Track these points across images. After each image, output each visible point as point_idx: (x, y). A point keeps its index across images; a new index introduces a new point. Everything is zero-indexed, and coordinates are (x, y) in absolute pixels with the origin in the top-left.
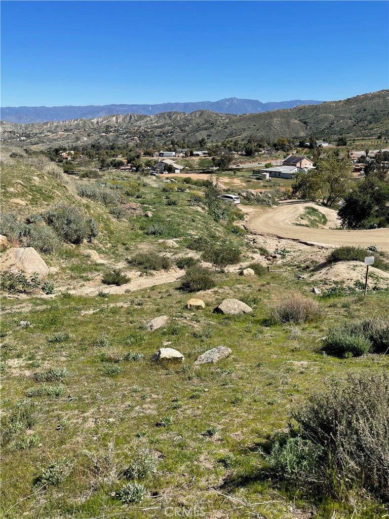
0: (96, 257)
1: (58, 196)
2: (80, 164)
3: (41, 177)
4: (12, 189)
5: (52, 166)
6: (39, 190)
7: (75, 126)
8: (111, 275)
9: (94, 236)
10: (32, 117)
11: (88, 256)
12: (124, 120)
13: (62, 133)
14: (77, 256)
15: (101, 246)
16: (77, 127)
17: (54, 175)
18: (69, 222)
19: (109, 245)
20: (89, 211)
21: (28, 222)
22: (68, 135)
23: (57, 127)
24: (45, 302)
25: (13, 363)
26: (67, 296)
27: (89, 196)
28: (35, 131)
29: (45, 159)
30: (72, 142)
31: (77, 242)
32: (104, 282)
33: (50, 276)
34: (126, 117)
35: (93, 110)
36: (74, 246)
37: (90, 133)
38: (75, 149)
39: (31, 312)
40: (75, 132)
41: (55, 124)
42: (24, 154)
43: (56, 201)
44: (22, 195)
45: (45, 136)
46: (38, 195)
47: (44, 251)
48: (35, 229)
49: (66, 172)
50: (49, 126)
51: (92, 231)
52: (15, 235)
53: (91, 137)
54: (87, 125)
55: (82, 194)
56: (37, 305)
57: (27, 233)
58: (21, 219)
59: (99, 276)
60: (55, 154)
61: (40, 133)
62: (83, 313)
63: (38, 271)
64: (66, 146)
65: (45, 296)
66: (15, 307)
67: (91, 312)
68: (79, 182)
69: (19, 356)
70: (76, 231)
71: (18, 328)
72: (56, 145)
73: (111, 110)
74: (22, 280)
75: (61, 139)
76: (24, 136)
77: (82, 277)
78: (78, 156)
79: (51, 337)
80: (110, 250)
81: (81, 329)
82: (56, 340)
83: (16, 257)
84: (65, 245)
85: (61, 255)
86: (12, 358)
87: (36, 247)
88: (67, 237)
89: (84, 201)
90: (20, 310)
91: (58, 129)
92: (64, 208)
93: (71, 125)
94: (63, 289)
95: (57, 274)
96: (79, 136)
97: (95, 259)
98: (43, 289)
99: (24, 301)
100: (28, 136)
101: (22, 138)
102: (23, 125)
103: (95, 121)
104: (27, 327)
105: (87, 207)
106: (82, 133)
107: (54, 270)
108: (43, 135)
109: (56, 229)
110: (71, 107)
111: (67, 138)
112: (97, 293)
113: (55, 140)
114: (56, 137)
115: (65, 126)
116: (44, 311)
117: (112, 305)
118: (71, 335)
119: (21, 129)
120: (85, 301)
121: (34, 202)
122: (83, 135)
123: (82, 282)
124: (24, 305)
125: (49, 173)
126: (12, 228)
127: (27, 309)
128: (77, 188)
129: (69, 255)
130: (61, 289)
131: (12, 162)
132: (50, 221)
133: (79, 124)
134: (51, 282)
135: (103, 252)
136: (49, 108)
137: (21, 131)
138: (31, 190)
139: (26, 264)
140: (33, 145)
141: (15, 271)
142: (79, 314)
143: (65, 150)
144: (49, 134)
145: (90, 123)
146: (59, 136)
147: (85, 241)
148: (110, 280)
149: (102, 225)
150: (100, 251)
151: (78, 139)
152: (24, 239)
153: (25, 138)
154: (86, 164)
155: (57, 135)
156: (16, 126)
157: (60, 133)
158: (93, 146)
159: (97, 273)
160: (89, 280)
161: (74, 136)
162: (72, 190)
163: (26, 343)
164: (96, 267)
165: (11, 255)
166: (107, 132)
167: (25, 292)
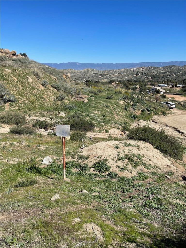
7: (123, 71)
10: (106, 68)
12: (146, 69)
22: (119, 75)
23: (115, 72)
28: (105, 74)
30: (120, 79)
34: (147, 68)
35: (133, 65)
37: (129, 75)
40: (122, 74)
45: (109, 76)
50: (112, 71)
53: (129, 77)
54: (128, 71)
61: (108, 74)
73: (141, 65)
75: (116, 77)
76: (101, 76)
93: (121, 71)
96: (124, 76)
102: (101, 71)
103: (132, 69)
110: (124, 64)
111: (118, 77)
113: (113, 77)
115: (118, 72)
122: (126, 76)
133: (125, 71)
136: (114, 64)
137: (100, 74)
140: (103, 79)
144: (111, 75)
145: (130, 71)
156: (98, 71)
157: (116, 75)
158: (128, 81)
161: (121, 76)
166: (137, 75)
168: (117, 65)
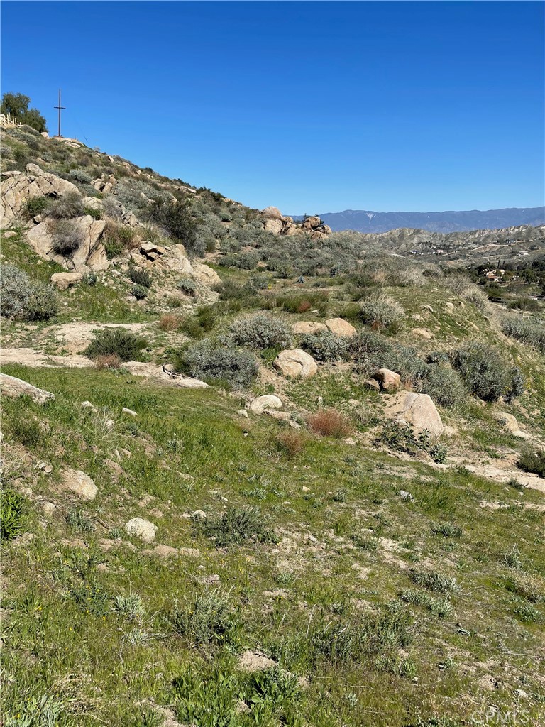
0: (514, 426)
1: (474, 330)
2: (510, 289)
3: (457, 303)
4: (418, 317)
5: (474, 290)
6: (451, 321)
7: (514, 235)
8: (532, 458)
9: (517, 394)
10: (457, 224)
11: (502, 423)
13: (494, 245)
14: (486, 418)
15: (524, 411)
16: (518, 237)
17: (474, 302)
18: (484, 369)
19: (537, 412)
20: (515, 357)
21: (430, 360)
22: (501, 248)
23: (488, 236)
24: (433, 472)
25: (387, 543)
26: (463, 473)
27: (518, 336)
28: (456, 243)
29: (465, 279)
30: (505, 258)
31: (490, 398)
32: (520, 466)
33: (444, 438)
36: (484, 403)
37: (535, 246)
38: (506, 267)
39: (413, 481)
40: (512, 244)
41: (486, 233)
42: (440, 272)
43: (471, 337)
44: (429, 325)
45: (470, 248)
46: (449, 326)
47: (442, 402)
48: (436, 372)
49: (490, 299)
50: (477, 235)
51: (515, 386)
52: (412, 375)
53: (534, 251)
54: (532, 234)
55: (509, 332)
56: (422, 473)
57: (425, 375)
58: (421, 355)
59: (514, 456)
60: (478, 273)
61: (463, 245)
62: (484, 504)
63: (430, 429)
64: (495, 263)
65: (432, 464)
66: (395, 468)
67: (496, 506)
68: (507, 314)
69: (394, 537)
70: (491, 383)
71: (396, 498)
72: (481, 261)
74: (408, 435)
75: (491, 253)
76: (442, 249)
77: (487, 450)
78: (509, 277)
79: (437, 526)
80: (537, 419)
81: (481, 528)
82: (443, 533)
83: (406, 403)
84: (472, 399)
85: (463, 411)
86: (386, 536)
87: (433, 396)
88: (476, 389)
89: (510, 342)
90: (400, 474)
91: (489, 240)
92: (480, 349)
93: (508, 235)
94: (458, 460)
95: (453, 437)
96: (517, 249)
97: (511, 428)
98: (432, 453)
99: (405, 463)
100: (447, 249)
101: (439, 251)
102: (443, 235)
104: (407, 500)
105: (514, 351)
106: (522, 245)
107: (451, 431)
108: (466, 248)
109: (464, 376)
110: (515, 210)
111: (499, 252)
112: (508, 480)
113: (482, 254)
114: (483, 251)
115: (499, 236)
116: (429, 485)
117: (529, 506)
118: (465, 532)
119: (439, 239)
120: (488, 487)
121: (442, 335)
122: (523, 248)
123: (486, 458)
124: (405, 468)
125: (468, 299)
126: (408, 365)
127: (409, 475)
128: (502, 323)
129: (475, 415)
130: (455, 459)
131: (425, 281)
132: (457, 364)
133: (521, 232)
134: (443, 447)
135: (526, 422)
136: (483, 212)
137: (439, 242)
138: (441, 319)
139: (416, 416)
140: (451, 260)
141: (402, 421)
142: (478, 504)
143: (492, 268)
144: (475, 246)
145: (538, 232)
146: (488, 249)
147: (501, 399)
148: (530, 464)
149: (531, 380)
150: (520, 418)
151: (514, 253)
152: (420, 382)
153: (442, 251)
154: (519, 288)
155: (484, 248)
156: (434, 236)
157: (490, 245)
158: (535, 264)
159: (511, 450)
160: (497, 457)
161: (510, 250)
162: (495, 325)
163: (404, 522)
164: (511, 441)
165: (402, 399)
167: (408, 451)
168: (492, 217)
